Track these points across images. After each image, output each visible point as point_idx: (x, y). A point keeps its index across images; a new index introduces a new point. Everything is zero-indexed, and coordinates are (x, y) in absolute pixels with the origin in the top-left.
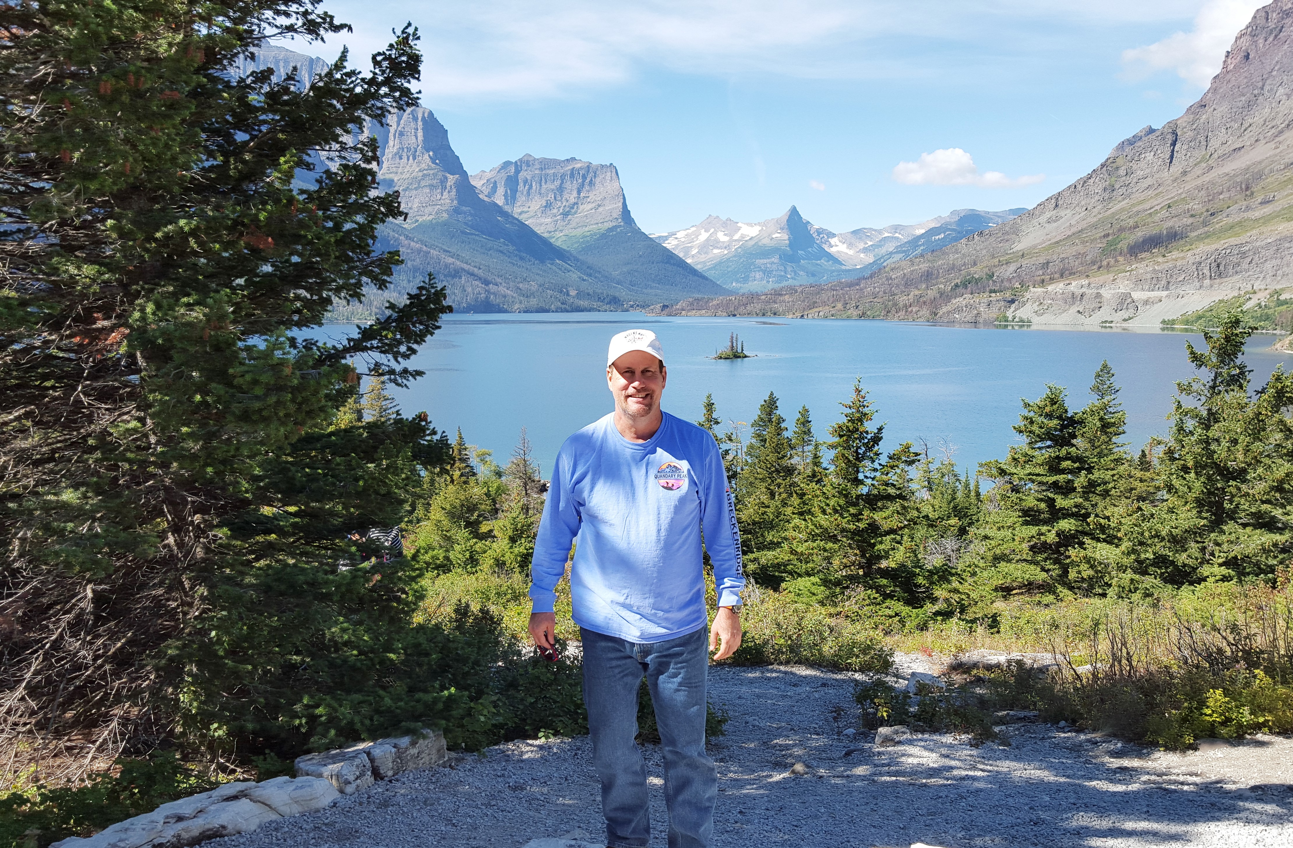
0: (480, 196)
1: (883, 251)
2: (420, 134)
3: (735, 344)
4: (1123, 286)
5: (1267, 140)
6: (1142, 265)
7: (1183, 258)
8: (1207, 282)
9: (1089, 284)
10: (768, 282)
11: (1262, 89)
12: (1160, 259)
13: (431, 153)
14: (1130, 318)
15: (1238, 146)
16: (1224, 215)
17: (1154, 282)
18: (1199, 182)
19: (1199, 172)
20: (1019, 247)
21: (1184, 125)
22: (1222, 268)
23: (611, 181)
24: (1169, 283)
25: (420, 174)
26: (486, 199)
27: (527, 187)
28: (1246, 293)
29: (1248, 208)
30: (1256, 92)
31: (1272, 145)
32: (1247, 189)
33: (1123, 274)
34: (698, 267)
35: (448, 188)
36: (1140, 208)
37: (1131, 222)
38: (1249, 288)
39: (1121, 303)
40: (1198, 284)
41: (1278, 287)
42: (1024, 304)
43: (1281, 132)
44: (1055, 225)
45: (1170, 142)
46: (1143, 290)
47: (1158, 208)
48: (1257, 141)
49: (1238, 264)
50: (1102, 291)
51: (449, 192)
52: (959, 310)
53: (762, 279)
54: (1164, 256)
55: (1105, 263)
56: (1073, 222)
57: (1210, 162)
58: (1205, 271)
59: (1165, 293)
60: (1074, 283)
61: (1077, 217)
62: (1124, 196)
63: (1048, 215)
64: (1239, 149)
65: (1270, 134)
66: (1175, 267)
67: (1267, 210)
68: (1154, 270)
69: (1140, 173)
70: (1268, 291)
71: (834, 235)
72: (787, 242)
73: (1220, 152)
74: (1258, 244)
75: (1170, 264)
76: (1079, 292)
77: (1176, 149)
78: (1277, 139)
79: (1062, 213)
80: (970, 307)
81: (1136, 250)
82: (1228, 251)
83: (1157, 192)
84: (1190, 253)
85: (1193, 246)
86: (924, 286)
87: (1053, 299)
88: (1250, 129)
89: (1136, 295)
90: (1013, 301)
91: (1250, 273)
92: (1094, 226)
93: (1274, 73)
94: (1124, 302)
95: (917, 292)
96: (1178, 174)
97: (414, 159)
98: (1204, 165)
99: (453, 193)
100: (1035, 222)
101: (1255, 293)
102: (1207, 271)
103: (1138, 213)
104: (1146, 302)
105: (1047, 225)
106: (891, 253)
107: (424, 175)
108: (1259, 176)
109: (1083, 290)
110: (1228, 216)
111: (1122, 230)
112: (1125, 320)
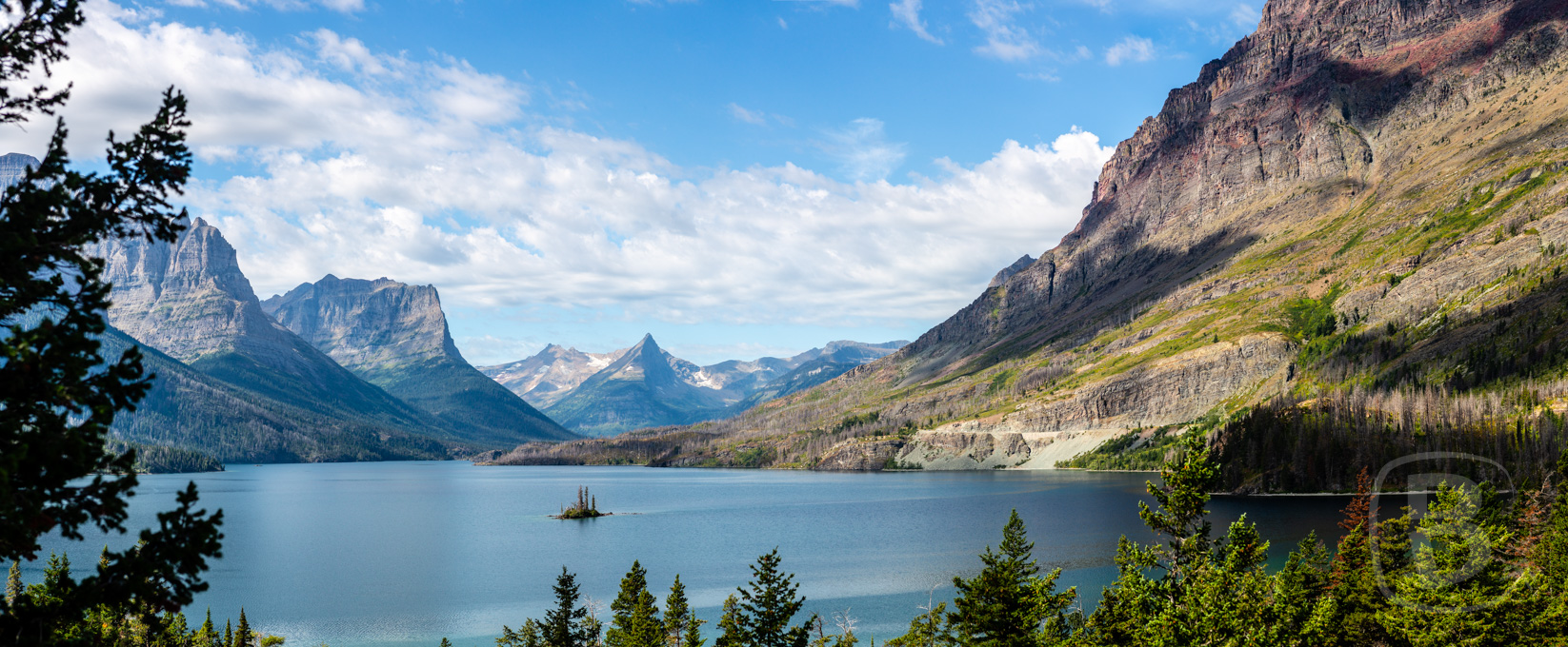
0: (274, 324)
1: (754, 387)
2: (204, 256)
3: (584, 500)
4: (1014, 427)
5: (1140, 273)
6: (1031, 404)
7: (1071, 396)
8: (1096, 421)
9: (979, 425)
10: (622, 423)
12: (1049, 397)
13: (216, 277)
14: (1023, 462)
15: (1113, 279)
17: (1045, 421)
19: (1079, 305)
20: (903, 383)
21: (1061, 255)
22: (1109, 406)
23: (430, 304)
25: (203, 301)
26: (280, 327)
27: (328, 313)
28: (1133, 432)
29: (1128, 344)
31: (1145, 279)
33: (1012, 414)
35: (236, 316)
36: (1024, 342)
38: (1136, 424)
39: (1013, 446)
40: (1087, 424)
41: (1163, 424)
42: (913, 447)
43: (1152, 266)
44: (939, 359)
45: (1048, 273)
46: (1034, 430)
48: (1131, 274)
49: (1124, 401)
50: (994, 433)
51: (236, 321)
52: (842, 455)
53: (614, 420)
56: (956, 357)
57: (1088, 295)
58: (1093, 409)
59: (1056, 434)
60: (963, 424)
61: (962, 351)
62: (1008, 330)
64: (1114, 283)
66: (1064, 405)
67: (1147, 345)
68: (1043, 408)
69: (1020, 307)
70: (1153, 429)
71: (697, 369)
72: (643, 376)
75: (1059, 403)
76: (968, 434)
78: (1149, 273)
79: (946, 346)
80: (855, 451)
81: (1026, 386)
82: (1114, 388)
83: (1039, 325)
84: (1077, 391)
87: (942, 442)
88: (1123, 262)
89: (1028, 436)
90: (900, 445)
91: (1136, 411)
94: (1017, 444)
96: (1058, 307)
97: (197, 283)
98: (1082, 297)
99: (241, 322)
100: (918, 354)
101: (1142, 431)
102: (1094, 409)
103: (1023, 347)
105: (931, 358)
106: (763, 390)
107: (208, 302)
109: (973, 431)
110: (1109, 352)
112: (1018, 464)
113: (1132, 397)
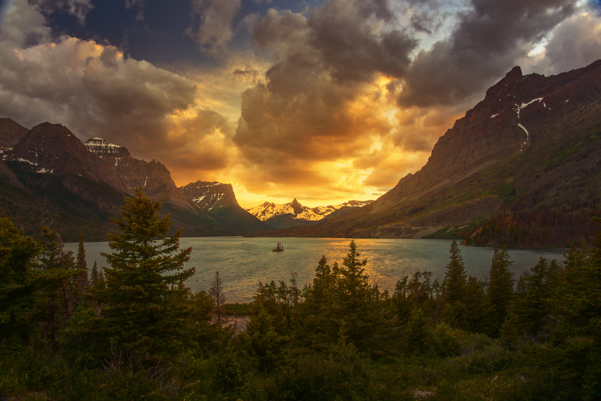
3: (279, 246)
4: (409, 225)
5: (447, 178)
6: (414, 218)
7: (426, 216)
8: (435, 224)
10: (287, 225)
14: (411, 236)
15: (439, 179)
16: (438, 202)
17: (418, 224)
18: (429, 191)
19: (428, 188)
20: (373, 212)
21: (422, 173)
22: (439, 219)
24: (423, 224)
28: (447, 227)
29: (445, 199)
30: (443, 162)
31: (449, 179)
32: (443, 193)
33: (408, 221)
34: (262, 220)
37: (408, 204)
39: (408, 231)
40: (432, 225)
41: (457, 225)
42: (377, 232)
44: (384, 205)
47: (416, 199)
48: (444, 178)
49: (444, 218)
50: (402, 227)
53: (285, 224)
54: (420, 215)
55: (401, 218)
57: (431, 185)
58: (434, 220)
61: (391, 203)
62: (406, 196)
63: (381, 202)
65: (448, 176)
69: (410, 188)
70: (454, 226)
72: (293, 212)
74: (449, 211)
75: (422, 218)
76: (394, 228)
77: (420, 181)
79: (386, 201)
83: (415, 194)
84: (428, 214)
85: (429, 212)
86: (343, 226)
87: (386, 230)
88: (442, 174)
89: (413, 228)
91: (448, 221)
92: (397, 206)
93: (447, 157)
95: (340, 228)
96: (421, 189)
98: (429, 185)
100: (377, 204)
101: (450, 227)
103: (410, 201)
104: (416, 231)
105: (381, 206)
106: (330, 215)
108: (447, 189)
109: (396, 227)
111: (406, 207)
113: (447, 216)
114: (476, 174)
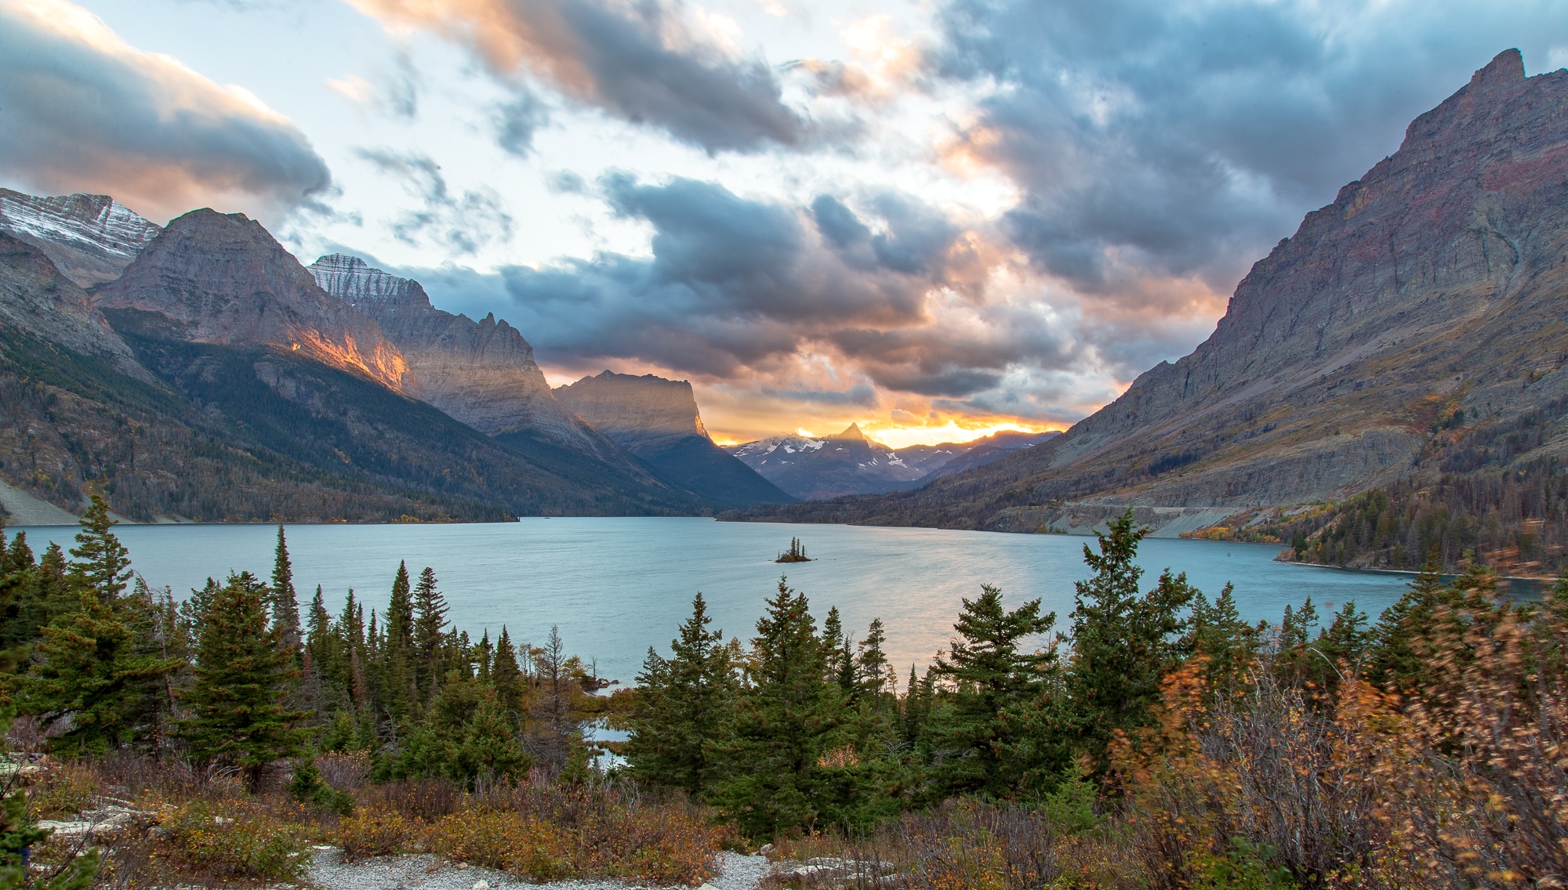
1: (935, 466)
3: (796, 548)
4: (1147, 502)
5: (1267, 375)
6: (1163, 482)
7: (1197, 478)
8: (1219, 500)
9: (1117, 500)
11: (1262, 331)
12: (1178, 479)
14: (1154, 531)
15: (1242, 380)
16: (1233, 440)
17: (1174, 498)
18: (1209, 411)
19: (1210, 403)
20: (1055, 465)
21: (1195, 361)
22: (1232, 488)
23: (685, 396)
24: (1186, 500)
28: (1254, 510)
29: (1253, 435)
30: (1257, 334)
31: (1271, 380)
32: (1250, 418)
33: (1145, 492)
34: (767, 477)
36: (1159, 432)
37: (1152, 445)
38: (1256, 503)
39: (1145, 517)
40: (1210, 501)
41: (1282, 505)
42: (1060, 516)
43: (1280, 369)
44: (1085, 446)
45: (1183, 376)
46: (1163, 506)
47: (1174, 433)
48: (1258, 376)
49: (1246, 484)
50: (1128, 506)
52: (1003, 521)
53: (825, 489)
54: (1181, 476)
55: (1129, 481)
56: (1101, 444)
57: (1218, 394)
58: (1217, 491)
59: (1182, 509)
60: (1103, 499)
61: (1105, 440)
62: (1146, 422)
63: (1079, 438)
64: (1244, 383)
65: (1269, 370)
66: (1191, 486)
67: (1269, 436)
68: (1173, 488)
69: (1158, 402)
70: (1272, 509)
71: (890, 452)
72: (848, 456)
73: (1227, 386)
74: (1262, 467)
75: (1186, 483)
76: (1108, 506)
77: (1189, 382)
78: (1276, 375)
79: (1092, 436)
80: (1013, 518)
81: (1156, 470)
82: (1237, 473)
83: (1173, 419)
84: (1203, 474)
85: (1206, 468)
86: (971, 498)
87: (1085, 513)
88: (1252, 366)
89: (1158, 510)
90: (1050, 514)
91: (1256, 492)
92: (1120, 449)
93: (1272, 317)
94: (1148, 516)
95: (965, 504)
96: (1191, 404)
98: (1213, 397)
100: (1068, 443)
101: (1261, 510)
103: (1157, 438)
104: (1167, 517)
105: (1079, 446)
106: (943, 468)
108: (1261, 407)
109: (1112, 505)
111: (1143, 452)
113: (1255, 480)
114: (1350, 368)
